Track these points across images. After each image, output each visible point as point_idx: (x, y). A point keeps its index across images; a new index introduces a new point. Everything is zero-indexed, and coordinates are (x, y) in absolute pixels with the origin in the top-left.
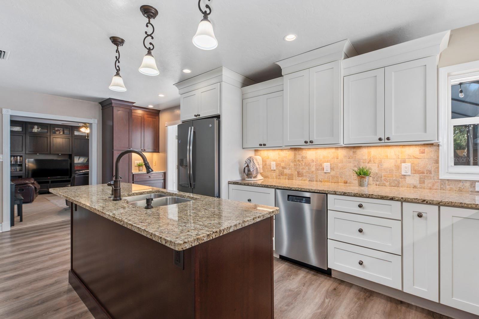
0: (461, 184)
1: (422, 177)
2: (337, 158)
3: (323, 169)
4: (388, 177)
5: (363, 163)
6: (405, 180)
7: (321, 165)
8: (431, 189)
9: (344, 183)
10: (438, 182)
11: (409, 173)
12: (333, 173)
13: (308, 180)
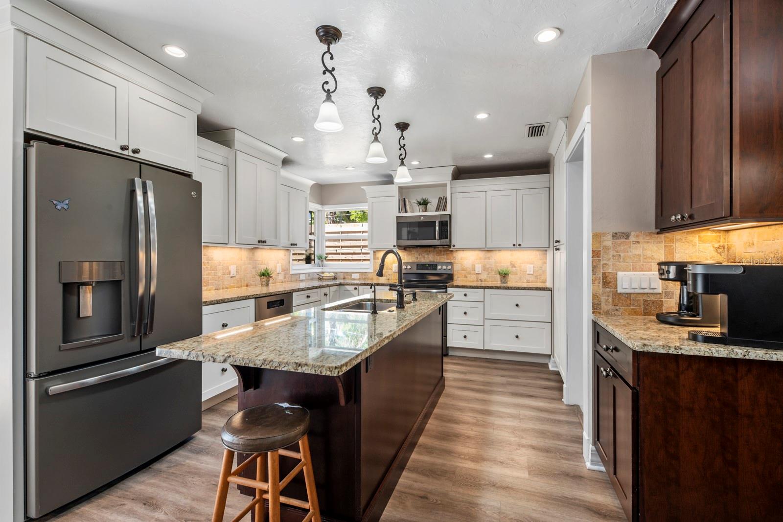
0: (296, 276)
1: (284, 274)
2: (241, 260)
3: (230, 272)
6: (279, 277)
7: (228, 268)
8: (282, 282)
9: (246, 286)
10: (290, 276)
11: (280, 271)
12: (238, 277)
13: (214, 289)
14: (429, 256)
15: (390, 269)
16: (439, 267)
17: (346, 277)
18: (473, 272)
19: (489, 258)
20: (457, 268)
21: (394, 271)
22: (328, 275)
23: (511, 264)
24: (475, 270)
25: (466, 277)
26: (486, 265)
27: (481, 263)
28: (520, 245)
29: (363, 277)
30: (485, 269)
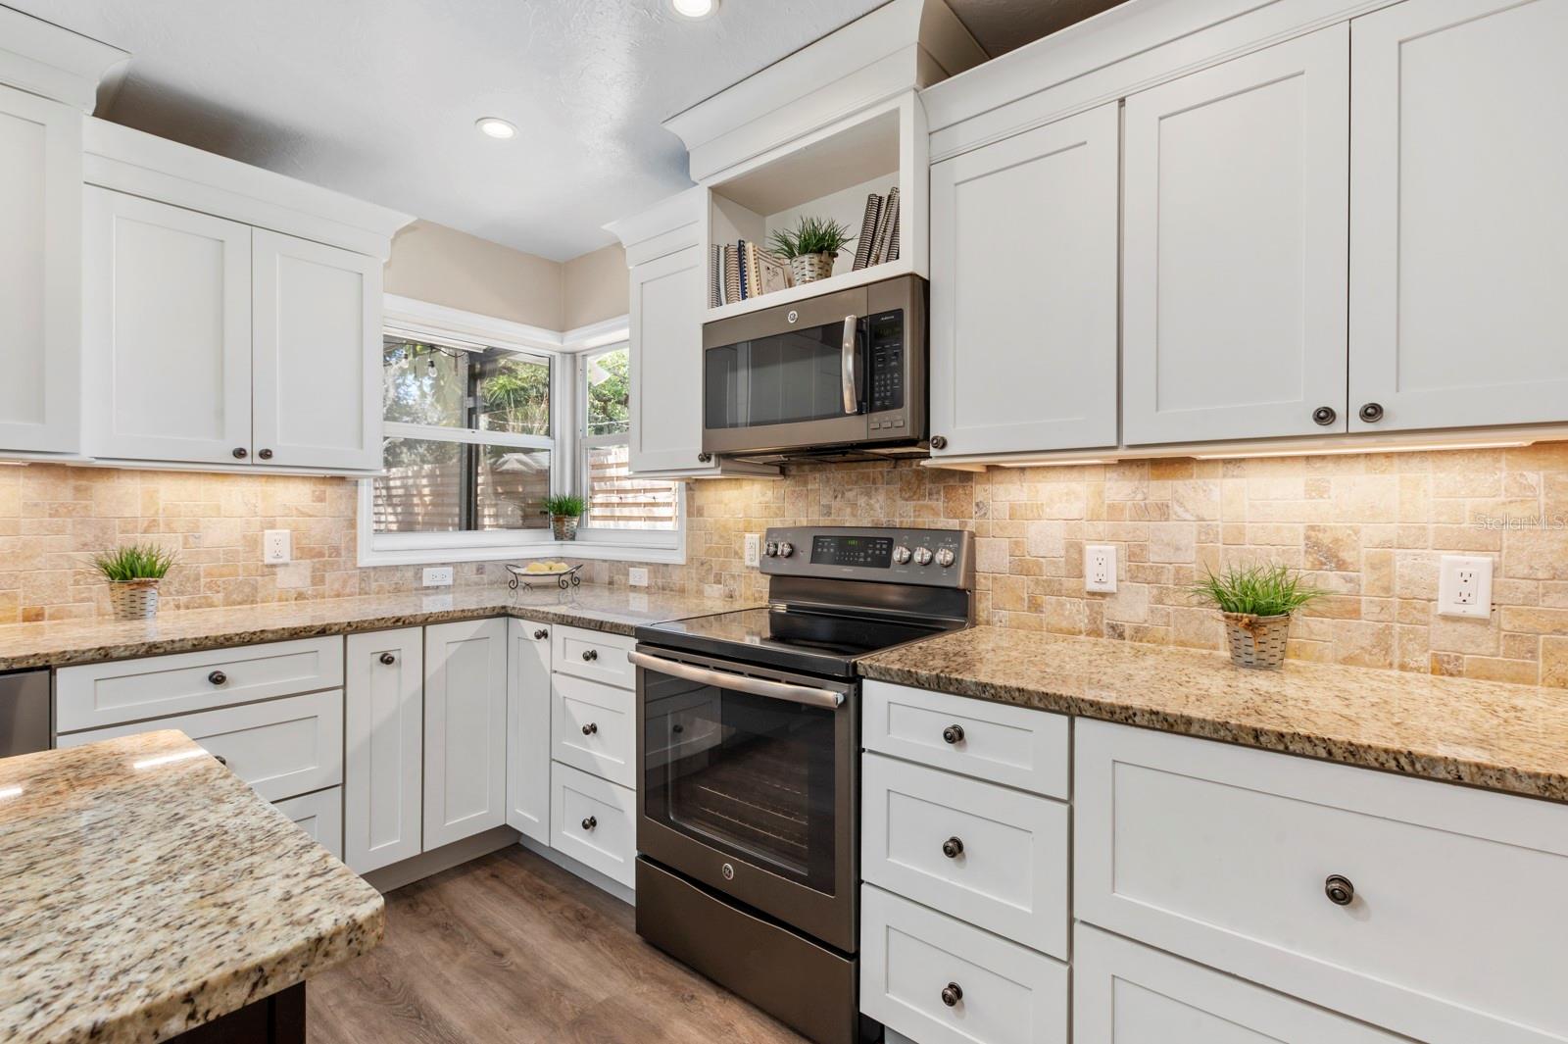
0: (399, 574)
1: (317, 566)
4: (221, 576)
5: (123, 532)
6: (274, 580)
9: (26, 619)
10: (354, 575)
11: (286, 558)
14: (872, 502)
15: (736, 553)
16: (899, 553)
17: (616, 578)
18: (1071, 583)
19: (1163, 511)
20: (991, 557)
21: (748, 563)
22: (543, 569)
23: (1313, 545)
24: (1081, 575)
25: (1035, 606)
26: (1143, 548)
27: (1114, 538)
28: (1372, 412)
29: (660, 584)
30: (1136, 565)
